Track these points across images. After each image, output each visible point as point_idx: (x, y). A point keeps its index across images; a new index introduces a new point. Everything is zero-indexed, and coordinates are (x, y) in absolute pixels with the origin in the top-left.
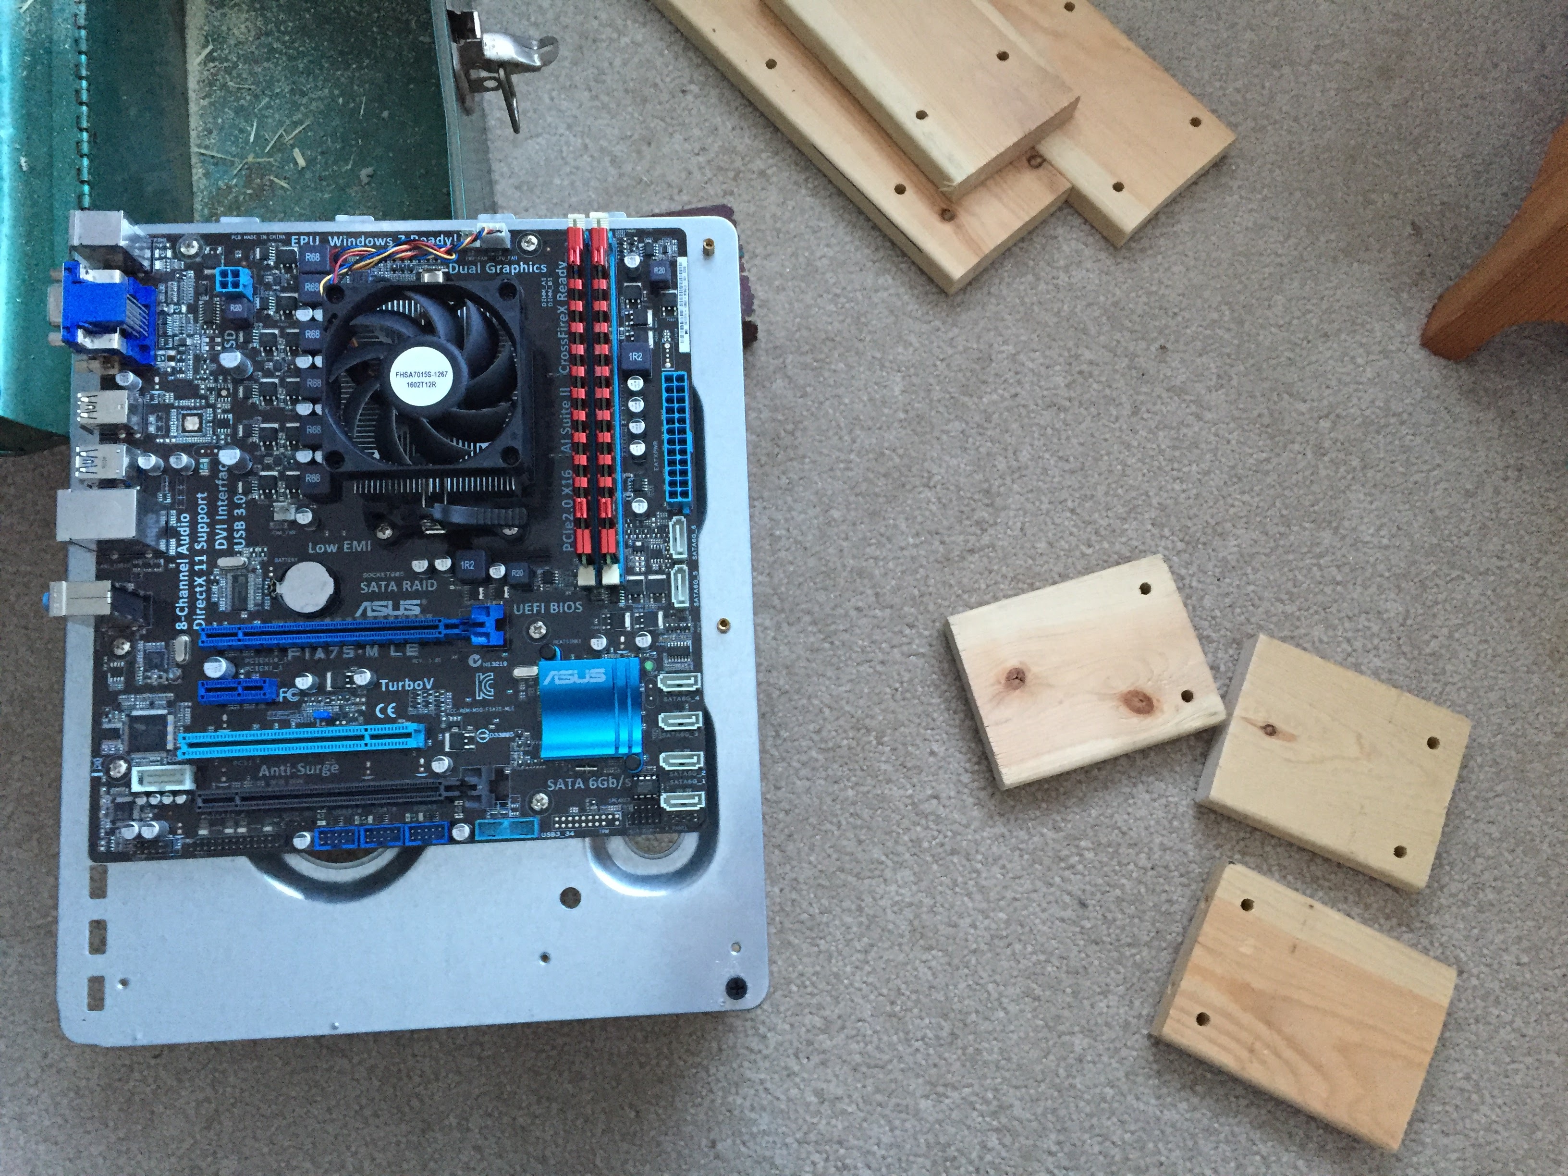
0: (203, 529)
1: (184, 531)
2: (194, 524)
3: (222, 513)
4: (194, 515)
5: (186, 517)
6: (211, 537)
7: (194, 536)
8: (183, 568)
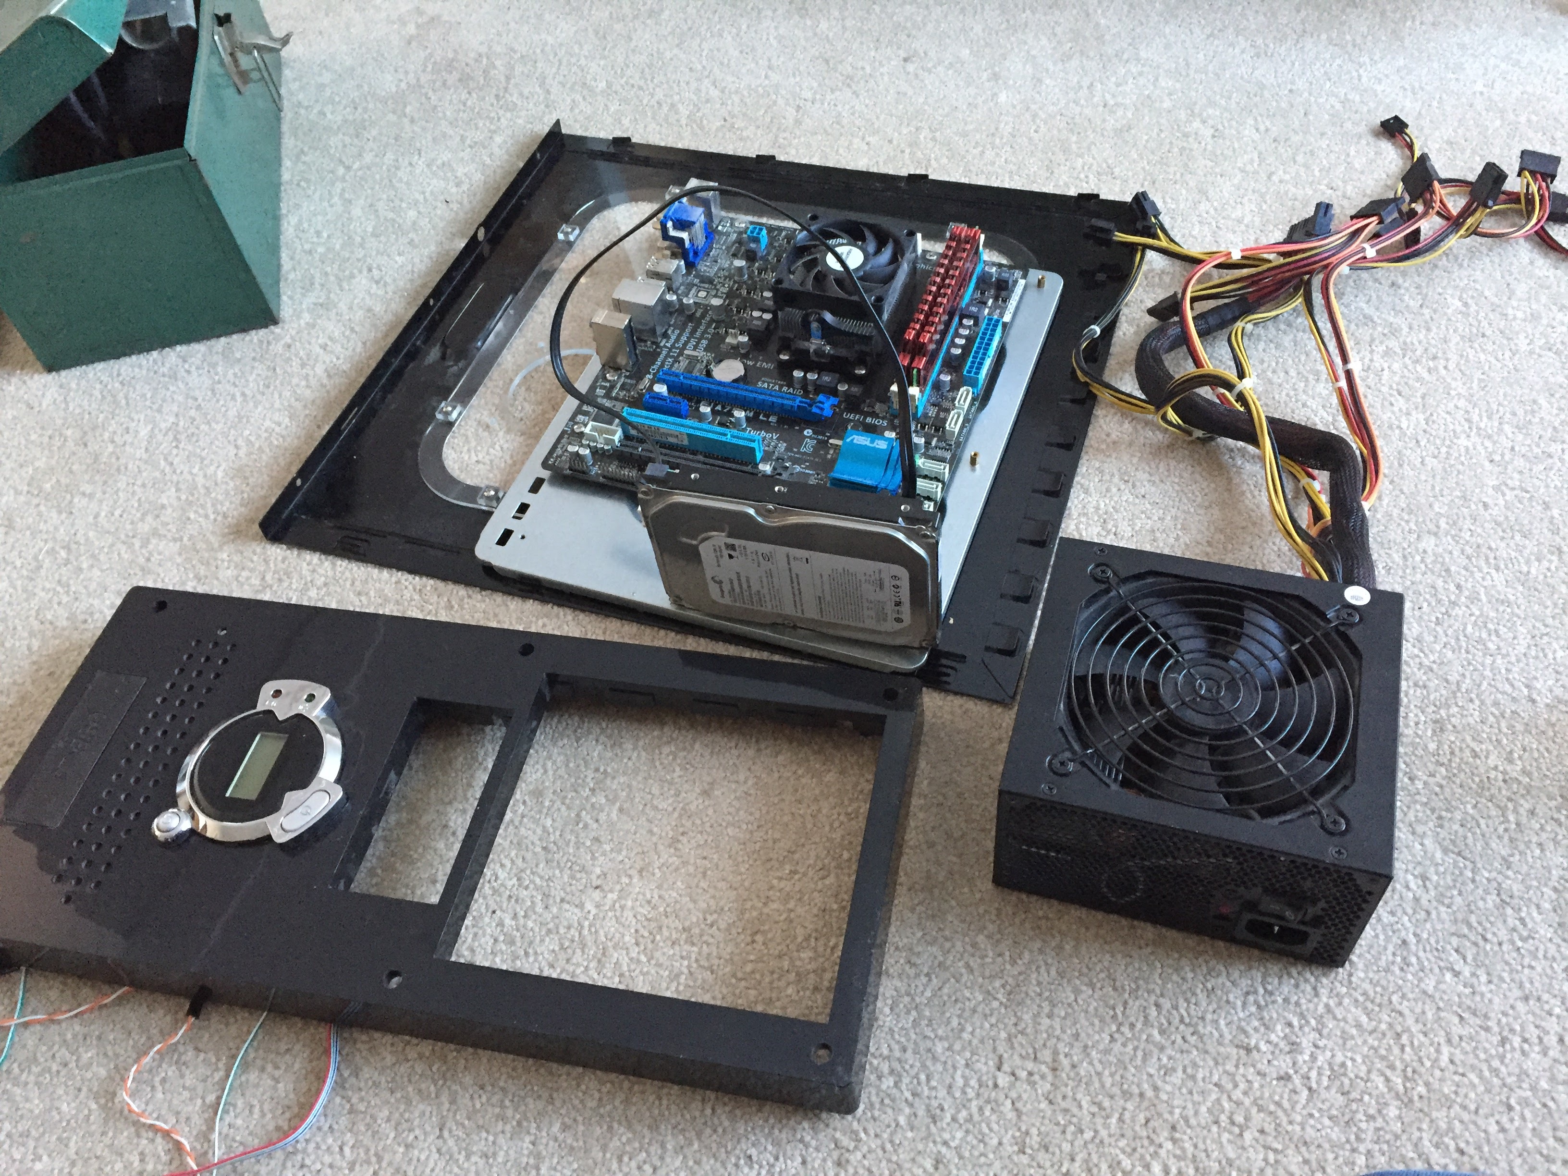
0: (684, 339)
1: (673, 337)
2: (679, 336)
3: (698, 334)
4: (682, 331)
5: (677, 332)
6: (685, 344)
7: (677, 340)
8: (664, 353)
